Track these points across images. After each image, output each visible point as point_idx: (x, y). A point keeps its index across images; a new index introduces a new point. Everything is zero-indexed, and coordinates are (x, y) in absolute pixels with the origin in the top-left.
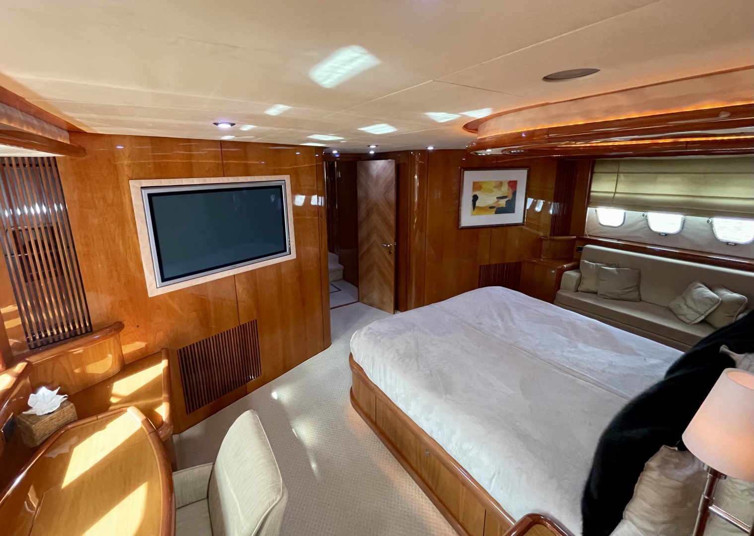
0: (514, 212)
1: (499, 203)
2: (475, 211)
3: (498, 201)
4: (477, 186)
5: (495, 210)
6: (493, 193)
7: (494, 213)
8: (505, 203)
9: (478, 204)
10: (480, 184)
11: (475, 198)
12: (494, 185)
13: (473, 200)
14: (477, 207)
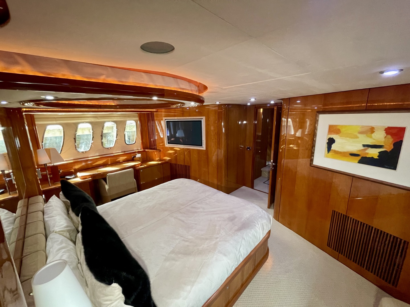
0: (395, 168)
1: (367, 151)
2: (330, 153)
3: (365, 150)
4: (333, 129)
5: (359, 158)
6: (358, 139)
7: (357, 162)
8: (378, 154)
9: (334, 147)
10: (338, 127)
11: (331, 141)
12: (359, 129)
13: (328, 143)
14: (332, 150)
